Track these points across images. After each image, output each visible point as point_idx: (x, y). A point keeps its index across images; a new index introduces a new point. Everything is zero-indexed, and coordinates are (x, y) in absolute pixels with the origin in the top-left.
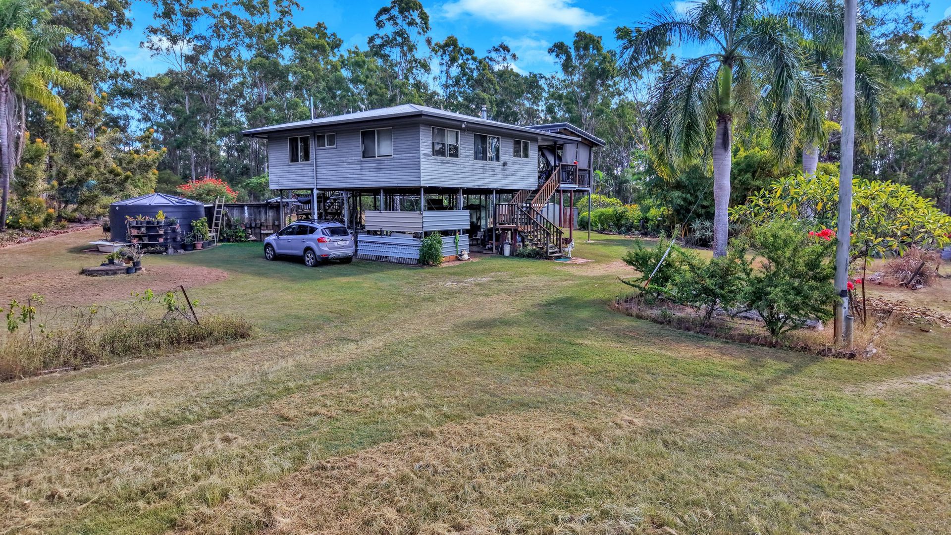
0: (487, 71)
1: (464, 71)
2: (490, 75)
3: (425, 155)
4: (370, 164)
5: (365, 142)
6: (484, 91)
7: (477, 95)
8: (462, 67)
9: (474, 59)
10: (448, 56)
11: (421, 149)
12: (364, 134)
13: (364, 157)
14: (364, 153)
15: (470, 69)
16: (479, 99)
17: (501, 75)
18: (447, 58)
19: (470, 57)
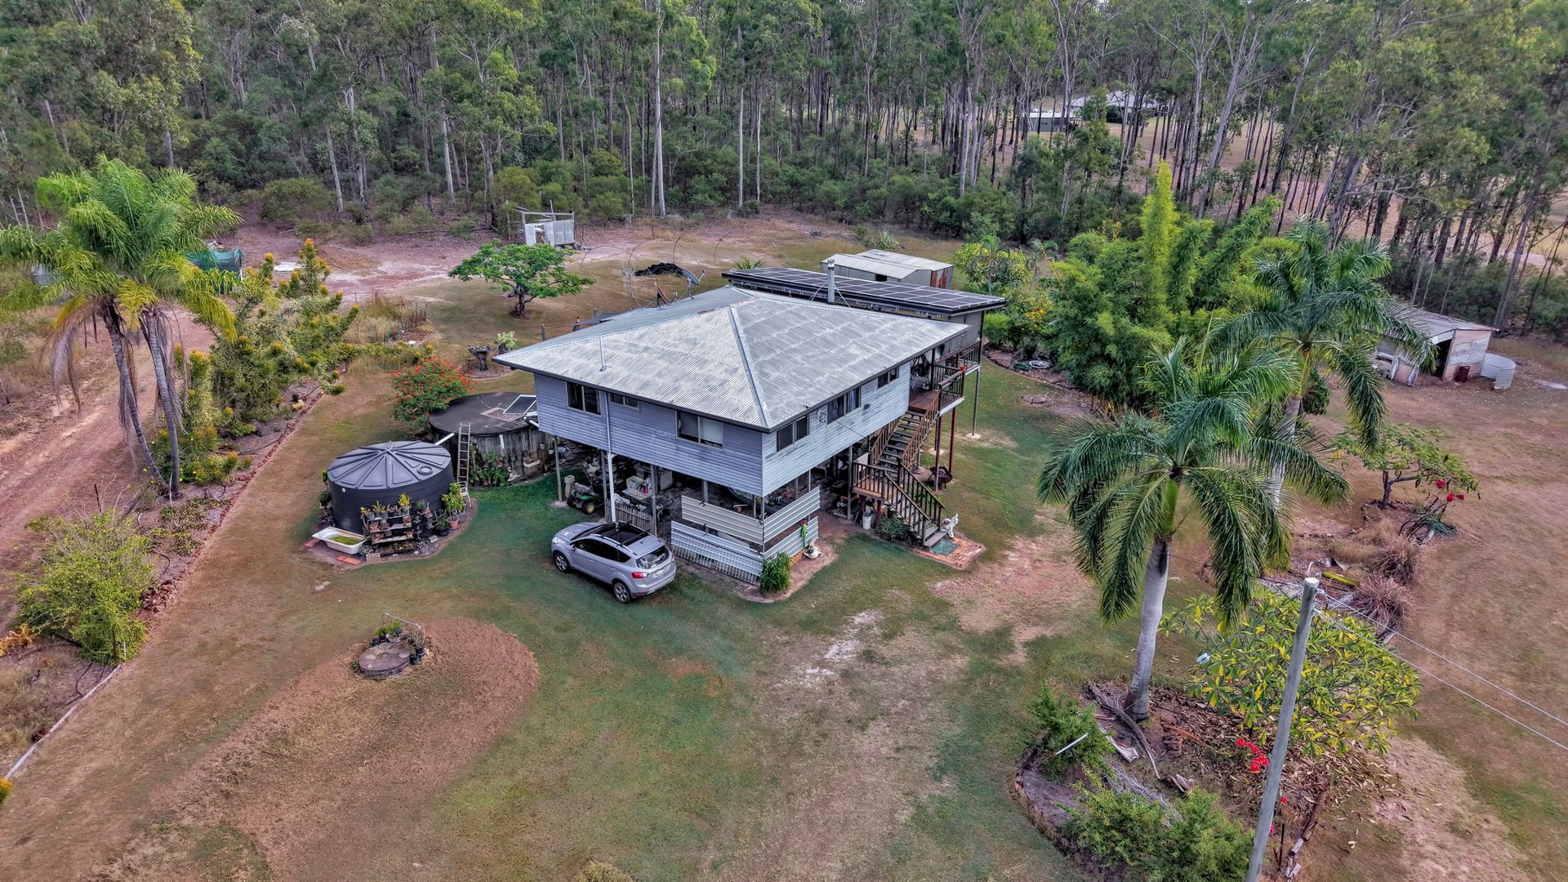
3: (768, 457)
4: (690, 448)
11: (764, 452)
13: (680, 434)
14: (680, 430)
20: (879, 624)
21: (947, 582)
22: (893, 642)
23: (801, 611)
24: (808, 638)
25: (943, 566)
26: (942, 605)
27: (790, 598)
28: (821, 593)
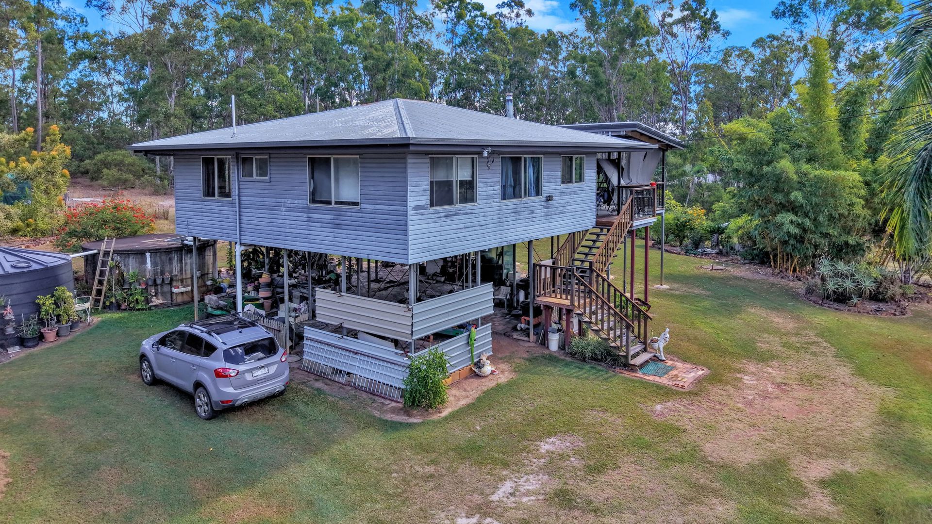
0: (498, 29)
1: (472, 29)
2: (502, 34)
3: (416, 208)
4: (323, 215)
5: (316, 175)
6: (494, 52)
7: (486, 56)
8: (470, 25)
9: (484, 15)
10: (453, 13)
11: (410, 198)
12: (312, 161)
13: (313, 201)
14: (313, 193)
15: (478, 26)
16: (490, 61)
17: (515, 33)
18: (452, 15)
19: (478, 13)
20: (578, 453)
21: (670, 404)
22: (602, 478)
23: (459, 434)
24: (465, 470)
25: (660, 387)
26: (669, 431)
27: (446, 418)
28: (491, 413)
